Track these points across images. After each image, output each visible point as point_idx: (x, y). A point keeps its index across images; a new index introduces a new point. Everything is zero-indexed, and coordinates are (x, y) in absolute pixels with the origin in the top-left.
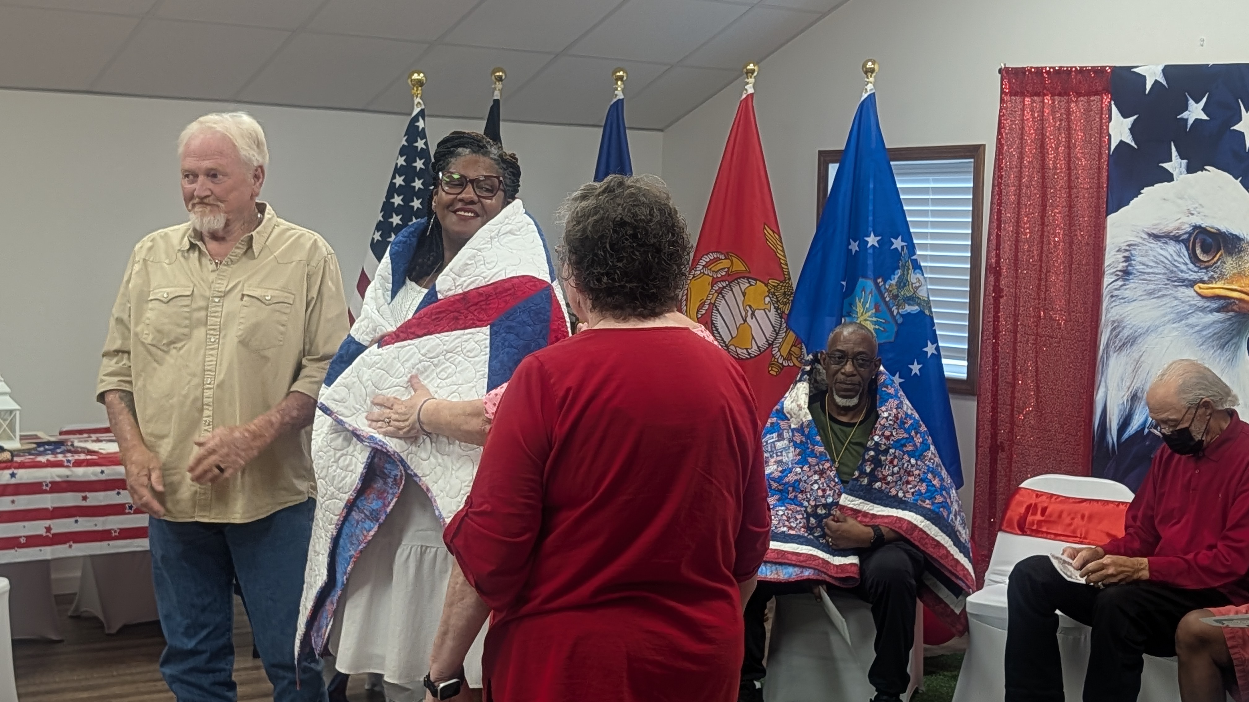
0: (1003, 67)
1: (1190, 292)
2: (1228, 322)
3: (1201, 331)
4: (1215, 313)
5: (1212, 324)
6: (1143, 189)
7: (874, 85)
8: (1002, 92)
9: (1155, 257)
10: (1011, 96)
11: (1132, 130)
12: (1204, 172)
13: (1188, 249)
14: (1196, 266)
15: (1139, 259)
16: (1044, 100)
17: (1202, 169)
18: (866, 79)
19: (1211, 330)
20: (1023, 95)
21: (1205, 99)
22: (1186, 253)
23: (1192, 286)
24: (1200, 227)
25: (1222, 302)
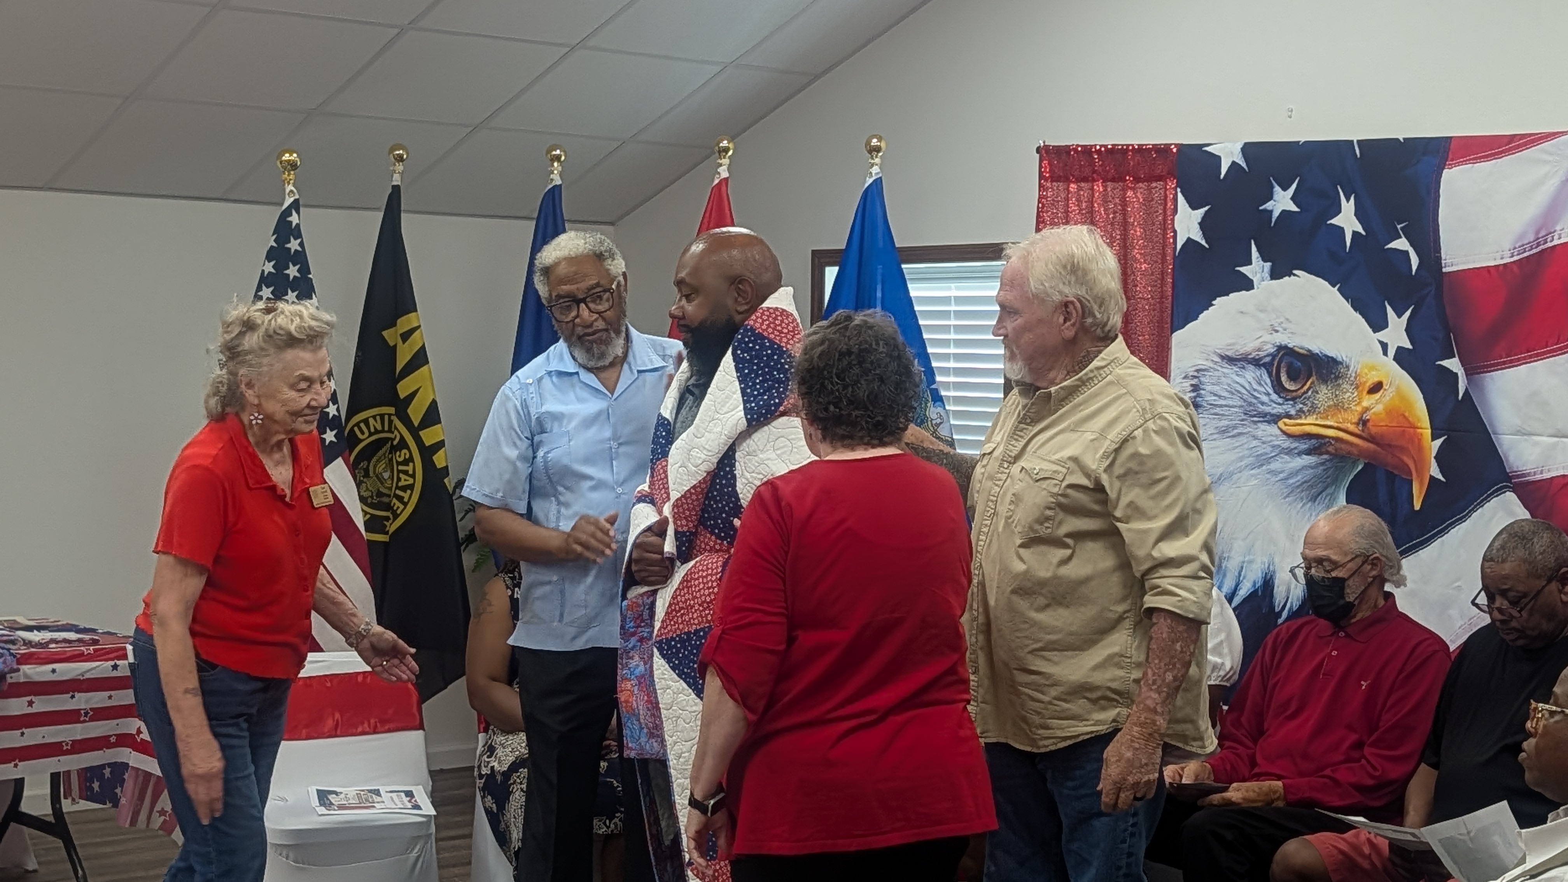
0: (1042, 145)
1: (1273, 430)
2: (1322, 468)
3: (1286, 479)
4: (1304, 456)
5: (1301, 470)
6: (1215, 299)
7: (880, 168)
8: (1041, 177)
9: (1229, 385)
10: (1052, 181)
11: (1202, 225)
12: (1292, 277)
13: (1270, 375)
14: (1280, 397)
15: (1209, 388)
16: (1093, 186)
17: (1290, 274)
18: (870, 161)
19: (1299, 477)
20: (1067, 181)
21: (1294, 186)
22: (1268, 381)
23: (1276, 423)
24: (1286, 347)
25: (1314, 441)
